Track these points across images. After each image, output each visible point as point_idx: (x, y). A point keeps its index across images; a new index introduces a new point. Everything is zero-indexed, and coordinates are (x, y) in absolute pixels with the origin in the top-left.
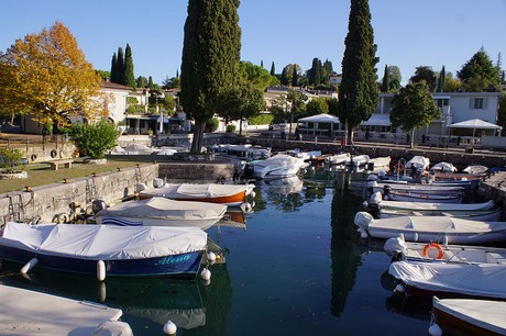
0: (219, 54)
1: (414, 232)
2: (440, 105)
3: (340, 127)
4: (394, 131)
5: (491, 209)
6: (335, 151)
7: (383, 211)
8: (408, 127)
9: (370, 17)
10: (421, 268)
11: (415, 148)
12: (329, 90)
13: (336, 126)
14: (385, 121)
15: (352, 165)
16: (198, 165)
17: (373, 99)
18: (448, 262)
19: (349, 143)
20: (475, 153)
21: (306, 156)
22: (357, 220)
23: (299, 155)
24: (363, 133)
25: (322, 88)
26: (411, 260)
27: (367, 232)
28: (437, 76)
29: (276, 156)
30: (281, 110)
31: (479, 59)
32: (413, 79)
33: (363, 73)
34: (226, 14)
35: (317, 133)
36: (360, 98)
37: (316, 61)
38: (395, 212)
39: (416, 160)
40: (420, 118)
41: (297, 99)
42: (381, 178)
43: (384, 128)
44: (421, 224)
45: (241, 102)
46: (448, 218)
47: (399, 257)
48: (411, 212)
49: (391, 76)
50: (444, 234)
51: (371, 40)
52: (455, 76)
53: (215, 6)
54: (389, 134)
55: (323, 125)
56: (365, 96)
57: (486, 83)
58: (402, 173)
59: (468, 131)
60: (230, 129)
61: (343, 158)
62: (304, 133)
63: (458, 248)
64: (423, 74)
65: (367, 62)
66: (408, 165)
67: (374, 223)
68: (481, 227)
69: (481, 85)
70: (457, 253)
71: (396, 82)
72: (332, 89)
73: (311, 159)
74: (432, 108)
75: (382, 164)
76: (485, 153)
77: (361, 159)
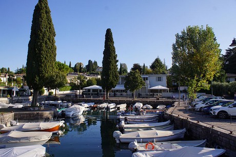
0: (45, 58)
1: (140, 139)
2: (144, 80)
3: (102, 91)
4: (126, 92)
5: (170, 124)
6: (101, 102)
7: (126, 130)
8: (132, 90)
9: (113, 43)
10: (146, 155)
11: (136, 99)
12: (96, 74)
13: (100, 90)
14: (122, 88)
15: (108, 108)
16: (35, 112)
17: (117, 78)
18: (157, 150)
19: (107, 98)
20: (160, 100)
21: (86, 105)
22: (114, 135)
23: (83, 105)
24: (113, 93)
25: (93, 74)
26: (141, 151)
27: (119, 140)
28: (142, 67)
29: (73, 106)
30: (75, 84)
31: (157, 61)
32: (132, 69)
33: (112, 67)
34: (49, 40)
35: (92, 94)
36: (111, 78)
37: (90, 61)
38: (131, 130)
40: (137, 86)
41: (82, 79)
42: (123, 114)
43: (122, 91)
44: (143, 134)
45: (56, 81)
46: (154, 130)
47: (136, 150)
48: (138, 129)
49: (123, 68)
50: (153, 138)
51: (115, 53)
52: (149, 68)
53: (44, 35)
54: (124, 94)
55: (94, 90)
56: (113, 77)
57: (161, 71)
58: (132, 111)
59: (156, 91)
60: (50, 93)
61: (105, 105)
63: (160, 143)
64: (136, 67)
65: (113, 62)
66: (134, 107)
67: (122, 136)
68: (169, 133)
69: (159, 71)
70: (160, 146)
71: (125, 70)
72: (98, 74)
73: (91, 107)
74: (142, 81)
75: (123, 107)
76: (164, 100)
77: (112, 106)
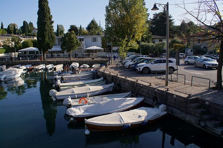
1: (75, 95)
2: (80, 41)
3: (39, 52)
4: (63, 53)
5: (103, 80)
6: (38, 64)
7: (61, 88)
8: (69, 51)
9: (48, 3)
10: (79, 109)
11: (72, 59)
12: (33, 36)
13: (37, 52)
14: (59, 49)
15: (46, 69)
17: (53, 39)
18: (89, 104)
19: (44, 59)
20: (96, 59)
21: (24, 67)
22: (50, 94)
23: (21, 67)
24: (50, 55)
25: (29, 35)
26: (75, 106)
27: (55, 98)
28: (79, 29)
29: (9, 69)
30: (9, 46)
31: (93, 22)
32: (69, 30)
33: (47, 28)
35: (29, 56)
36: (47, 39)
37: (25, 22)
38: (66, 87)
39: (73, 64)
40: (73, 46)
41: (16, 41)
42: (59, 74)
43: (58, 52)
44: (77, 91)
46: (88, 86)
47: (70, 106)
48: (73, 86)
49: (60, 29)
50: (87, 93)
51: (49, 13)
52: (85, 29)
54: (61, 54)
55: (31, 52)
56: (49, 38)
57: (97, 32)
58: (68, 71)
59: (92, 51)
61: (42, 66)
62: (22, 57)
63: (92, 98)
64: (73, 28)
65: (48, 23)
67: (58, 94)
68: (100, 88)
69: (95, 33)
70: (91, 100)
71: (62, 32)
72: (34, 36)
73: (27, 69)
74: (77, 42)
75: (59, 67)
76: (99, 59)
77: (50, 66)
